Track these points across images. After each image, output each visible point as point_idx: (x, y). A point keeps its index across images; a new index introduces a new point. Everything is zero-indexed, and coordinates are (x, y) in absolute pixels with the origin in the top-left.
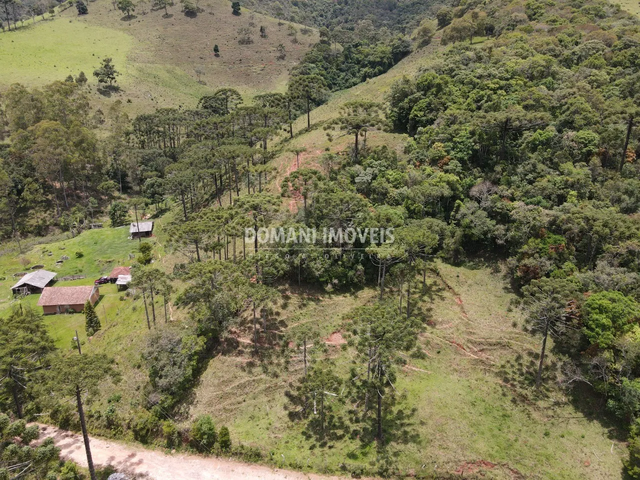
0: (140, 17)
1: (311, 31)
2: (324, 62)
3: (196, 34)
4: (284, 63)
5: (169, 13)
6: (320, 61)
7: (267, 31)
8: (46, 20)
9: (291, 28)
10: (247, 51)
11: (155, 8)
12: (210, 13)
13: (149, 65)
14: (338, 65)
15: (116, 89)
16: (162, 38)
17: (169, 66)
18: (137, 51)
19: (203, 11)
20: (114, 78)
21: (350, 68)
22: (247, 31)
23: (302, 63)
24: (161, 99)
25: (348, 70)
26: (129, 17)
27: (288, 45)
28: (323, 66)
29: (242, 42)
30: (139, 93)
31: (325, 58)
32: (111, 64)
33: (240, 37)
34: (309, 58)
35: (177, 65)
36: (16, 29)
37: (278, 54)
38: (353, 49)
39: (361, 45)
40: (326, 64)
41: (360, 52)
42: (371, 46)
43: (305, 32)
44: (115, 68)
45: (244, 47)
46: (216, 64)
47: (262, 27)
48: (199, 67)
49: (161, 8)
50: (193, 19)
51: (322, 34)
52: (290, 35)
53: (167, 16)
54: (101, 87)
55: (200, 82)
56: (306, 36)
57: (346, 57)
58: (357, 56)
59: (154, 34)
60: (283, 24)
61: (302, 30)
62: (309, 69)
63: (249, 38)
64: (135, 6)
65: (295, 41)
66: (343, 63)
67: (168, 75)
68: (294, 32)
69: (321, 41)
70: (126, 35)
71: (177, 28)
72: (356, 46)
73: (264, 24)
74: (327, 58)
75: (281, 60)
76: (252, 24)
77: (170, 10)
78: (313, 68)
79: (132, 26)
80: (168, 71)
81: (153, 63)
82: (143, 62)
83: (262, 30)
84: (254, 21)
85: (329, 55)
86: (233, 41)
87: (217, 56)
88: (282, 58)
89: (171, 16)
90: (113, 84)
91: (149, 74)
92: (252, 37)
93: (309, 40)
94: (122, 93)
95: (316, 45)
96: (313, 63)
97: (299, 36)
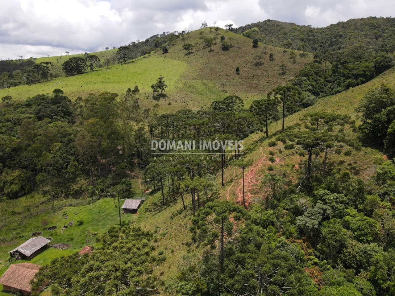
0: (195, 53)
1: (307, 55)
2: (315, 75)
3: (227, 61)
4: (284, 77)
5: (212, 49)
6: (312, 75)
7: (274, 57)
8: (146, 57)
9: (292, 53)
10: (259, 71)
11: (205, 47)
12: (238, 48)
13: (192, 80)
14: (326, 78)
15: (164, 96)
16: (205, 64)
17: (205, 81)
18: (188, 73)
19: (234, 46)
20: (164, 89)
21: (336, 80)
22: (260, 57)
23: (297, 77)
24: (191, 102)
25: (334, 81)
26: (190, 53)
27: (289, 65)
28: (313, 79)
29: (256, 65)
30: (178, 98)
31: (316, 73)
32: (163, 80)
33: (255, 61)
34: (302, 73)
35: (211, 80)
36: (128, 63)
37: (281, 72)
38: (340, 66)
39: (347, 62)
40: (316, 77)
41: (346, 68)
42: (356, 63)
43: (302, 56)
44: (165, 83)
45: (256, 68)
46: (236, 79)
47: (271, 54)
48: (224, 81)
49: (209, 47)
50: (226, 52)
51: (316, 56)
52: (291, 58)
53: (211, 51)
54: (155, 95)
55: (223, 91)
56: (303, 58)
57: (334, 72)
58: (343, 71)
59: (201, 62)
60: (286, 51)
61: (300, 54)
62: (302, 81)
63: (261, 62)
64: (193, 47)
65: (294, 62)
66: (331, 76)
67: (202, 86)
68: (294, 56)
69: (314, 61)
70: (184, 64)
71: (215, 58)
72: (343, 63)
73: (273, 52)
74: (317, 73)
75: (282, 76)
76: (265, 53)
77: (213, 47)
78: (305, 80)
79: (189, 58)
80: (204, 84)
81: (195, 79)
82: (189, 79)
83: (271, 56)
84: (266, 51)
85: (320, 71)
86: (250, 64)
87: (238, 74)
88: (283, 74)
89: (214, 51)
90: (163, 92)
91: (190, 86)
92: (263, 61)
93: (305, 61)
94: (167, 98)
95: (310, 64)
96: (305, 77)
97: (298, 59)
